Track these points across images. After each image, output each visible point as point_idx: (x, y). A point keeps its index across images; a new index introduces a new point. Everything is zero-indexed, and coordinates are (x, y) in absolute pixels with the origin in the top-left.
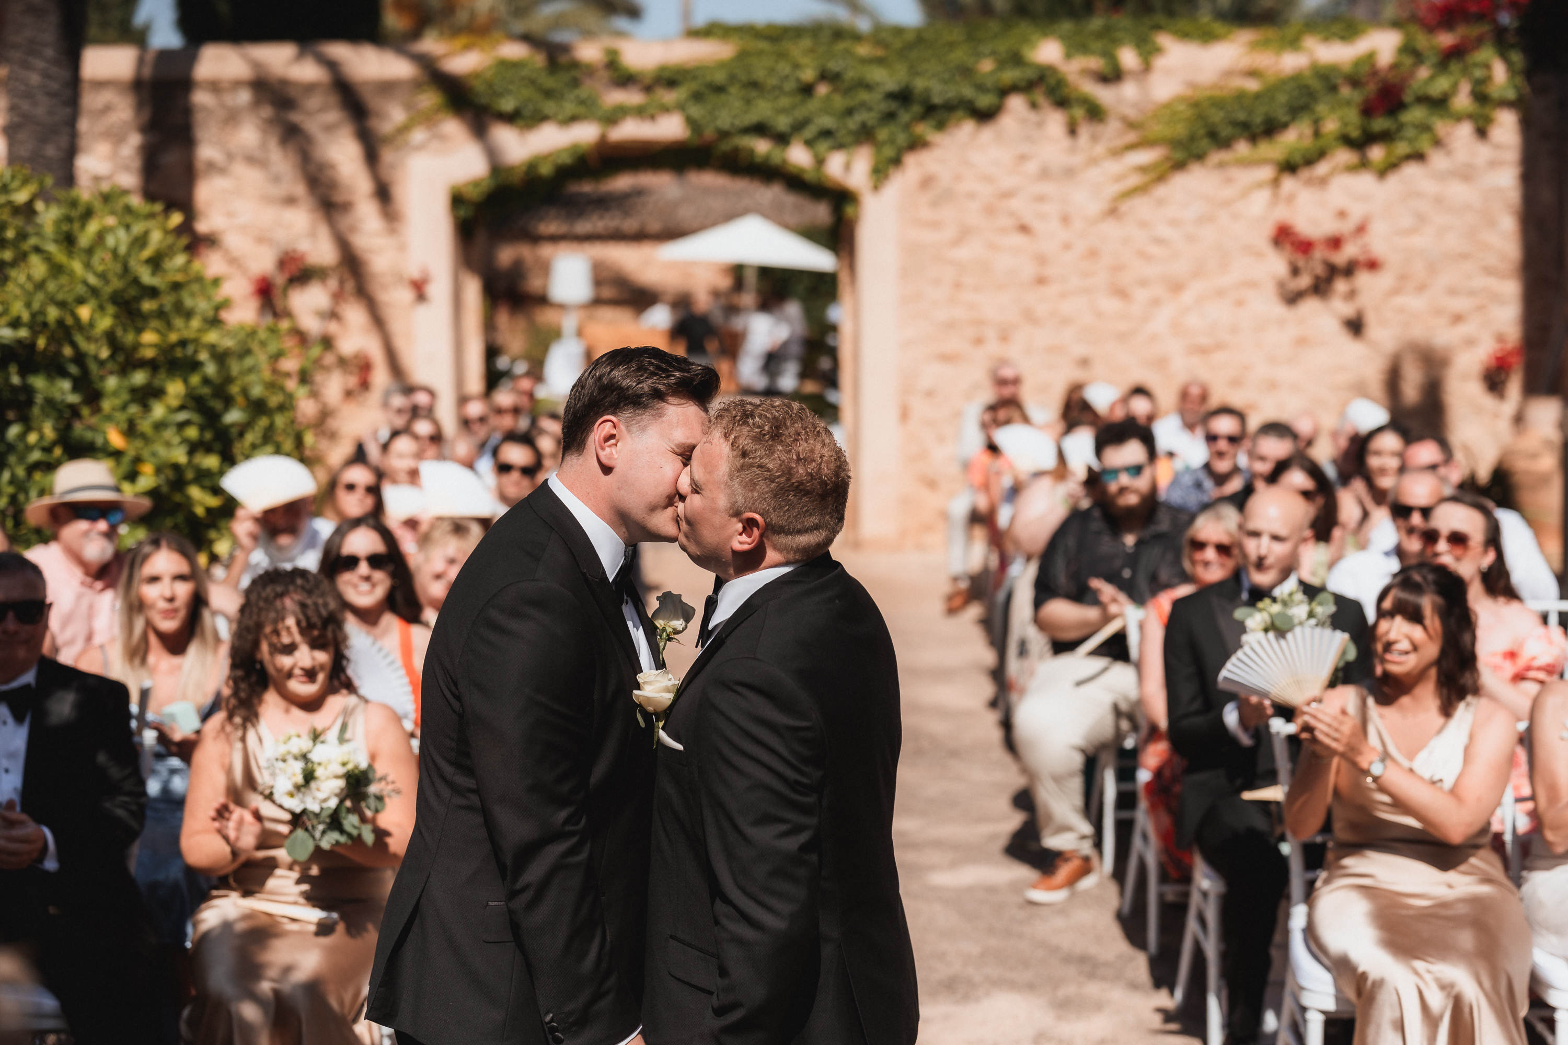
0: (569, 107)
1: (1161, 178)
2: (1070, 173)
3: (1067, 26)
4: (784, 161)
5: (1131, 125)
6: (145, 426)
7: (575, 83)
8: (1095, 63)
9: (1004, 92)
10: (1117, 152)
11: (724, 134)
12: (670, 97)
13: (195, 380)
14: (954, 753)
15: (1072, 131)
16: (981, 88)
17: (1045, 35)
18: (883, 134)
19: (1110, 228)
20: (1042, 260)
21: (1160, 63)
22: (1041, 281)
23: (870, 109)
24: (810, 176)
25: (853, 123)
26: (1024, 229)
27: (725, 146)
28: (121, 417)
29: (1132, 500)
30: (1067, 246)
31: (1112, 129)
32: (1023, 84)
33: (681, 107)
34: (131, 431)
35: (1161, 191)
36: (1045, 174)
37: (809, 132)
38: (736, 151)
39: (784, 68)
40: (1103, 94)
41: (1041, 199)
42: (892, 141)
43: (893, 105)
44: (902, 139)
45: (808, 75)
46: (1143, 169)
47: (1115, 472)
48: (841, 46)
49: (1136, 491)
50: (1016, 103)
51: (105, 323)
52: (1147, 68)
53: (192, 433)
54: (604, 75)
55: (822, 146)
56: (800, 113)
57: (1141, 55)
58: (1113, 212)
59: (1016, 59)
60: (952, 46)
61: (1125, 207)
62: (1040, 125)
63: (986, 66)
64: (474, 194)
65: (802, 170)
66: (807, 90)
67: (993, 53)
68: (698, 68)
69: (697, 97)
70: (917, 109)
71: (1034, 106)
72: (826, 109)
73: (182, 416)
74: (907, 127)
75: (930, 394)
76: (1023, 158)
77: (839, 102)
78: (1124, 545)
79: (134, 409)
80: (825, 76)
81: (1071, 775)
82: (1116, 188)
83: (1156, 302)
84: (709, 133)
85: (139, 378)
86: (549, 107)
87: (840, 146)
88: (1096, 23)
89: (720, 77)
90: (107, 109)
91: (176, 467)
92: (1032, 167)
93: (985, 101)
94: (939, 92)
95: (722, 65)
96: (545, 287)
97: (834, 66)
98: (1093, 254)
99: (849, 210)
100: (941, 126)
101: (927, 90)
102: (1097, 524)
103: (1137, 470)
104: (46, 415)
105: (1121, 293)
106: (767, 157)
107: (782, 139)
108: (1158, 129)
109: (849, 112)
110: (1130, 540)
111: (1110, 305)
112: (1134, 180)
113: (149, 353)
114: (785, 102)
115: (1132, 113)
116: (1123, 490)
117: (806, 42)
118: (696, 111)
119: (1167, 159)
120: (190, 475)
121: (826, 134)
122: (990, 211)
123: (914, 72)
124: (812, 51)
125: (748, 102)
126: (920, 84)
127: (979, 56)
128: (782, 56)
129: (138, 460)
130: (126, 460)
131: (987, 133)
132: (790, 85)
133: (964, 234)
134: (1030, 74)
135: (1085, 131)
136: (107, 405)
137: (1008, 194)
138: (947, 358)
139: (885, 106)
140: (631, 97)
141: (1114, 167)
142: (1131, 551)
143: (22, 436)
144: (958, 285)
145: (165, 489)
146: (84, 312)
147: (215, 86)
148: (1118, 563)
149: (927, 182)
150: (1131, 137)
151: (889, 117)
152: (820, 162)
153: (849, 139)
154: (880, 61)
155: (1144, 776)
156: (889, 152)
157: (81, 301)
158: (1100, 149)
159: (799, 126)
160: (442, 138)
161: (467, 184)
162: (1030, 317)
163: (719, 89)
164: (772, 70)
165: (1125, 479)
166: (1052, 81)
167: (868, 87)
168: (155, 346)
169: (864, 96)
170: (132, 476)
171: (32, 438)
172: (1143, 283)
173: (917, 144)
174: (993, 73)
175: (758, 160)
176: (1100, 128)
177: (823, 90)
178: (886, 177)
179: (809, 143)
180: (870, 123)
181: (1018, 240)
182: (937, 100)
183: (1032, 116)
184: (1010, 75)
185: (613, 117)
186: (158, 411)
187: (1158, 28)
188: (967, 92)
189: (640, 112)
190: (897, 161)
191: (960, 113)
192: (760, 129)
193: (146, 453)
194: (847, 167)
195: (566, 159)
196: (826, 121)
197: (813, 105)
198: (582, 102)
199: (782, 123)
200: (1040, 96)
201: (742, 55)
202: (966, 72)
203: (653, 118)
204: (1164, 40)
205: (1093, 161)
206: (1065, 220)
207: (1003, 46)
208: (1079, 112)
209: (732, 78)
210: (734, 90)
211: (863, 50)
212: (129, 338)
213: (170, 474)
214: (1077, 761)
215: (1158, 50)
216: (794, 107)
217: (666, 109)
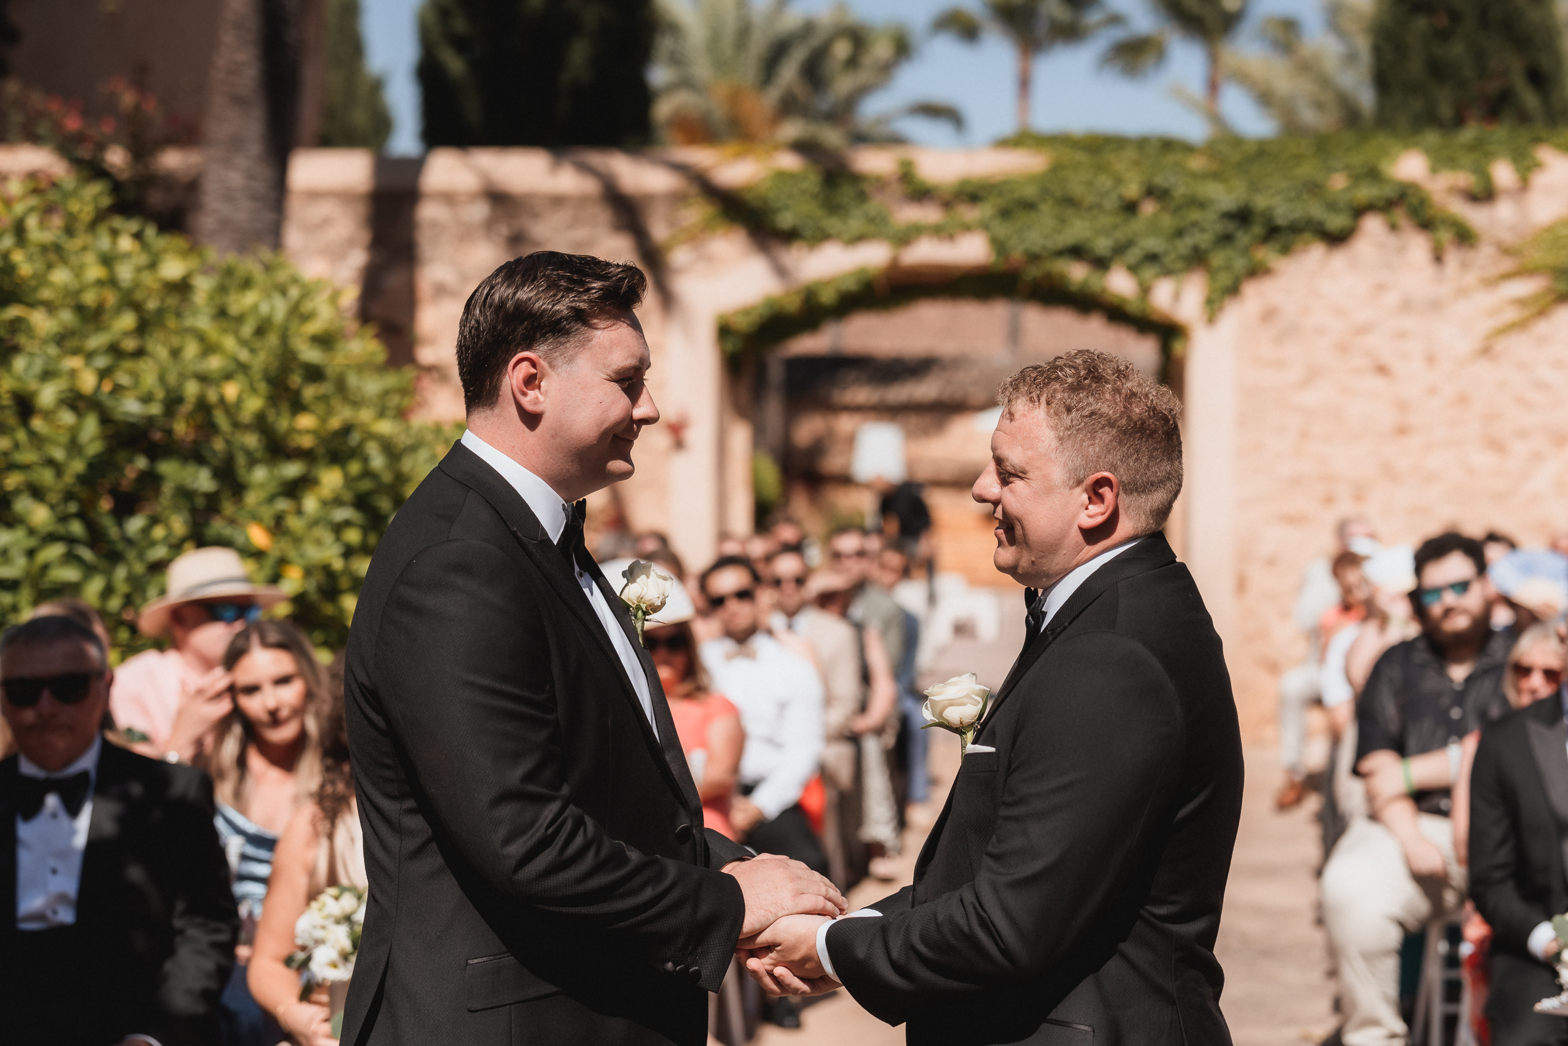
0: (855, 224)
1: (1542, 313)
2: (1435, 306)
3: (1432, 137)
4: (1104, 290)
5: (1506, 251)
6: (294, 523)
7: (862, 197)
8: (1464, 179)
9: (1359, 211)
10: (1492, 282)
11: (1034, 258)
12: (971, 214)
13: (355, 467)
14: (1268, 953)
15: (1438, 258)
16: (1332, 207)
17: (1407, 146)
18: (1218, 259)
19: (1484, 371)
20: (1403, 406)
21: (1539, 180)
22: (1402, 431)
23: (1203, 230)
24: (1133, 307)
25: (1184, 245)
26: (1382, 370)
27: (1034, 272)
28: (267, 513)
29: (1460, 623)
30: (1432, 391)
31: (1484, 256)
32: (1381, 203)
33: (984, 226)
34: (278, 527)
35: (1542, 327)
36: (1406, 306)
37: (1134, 254)
38: (1048, 276)
39: (1104, 181)
40: (1475, 216)
41: (1402, 335)
42: (1228, 267)
43: (1231, 226)
44: (1240, 264)
45: (1132, 190)
46: (1521, 302)
47: (1437, 591)
48: (1170, 159)
49: (1465, 611)
50: (1373, 225)
51: (254, 404)
52: (1524, 185)
53: (353, 536)
54: (897, 189)
55: (1148, 273)
56: (1120, 235)
57: (1517, 170)
58: (1486, 351)
59: (1373, 174)
60: (1298, 159)
61: (1501, 345)
62: (1401, 250)
63: (1338, 182)
64: (743, 324)
65: (1124, 301)
66: (1130, 208)
67: (1347, 168)
68: (1005, 183)
69: (1005, 214)
70: (1258, 229)
71: (1394, 227)
72: (1153, 228)
73: (342, 514)
74: (1246, 251)
75: (1271, 562)
76: (1381, 288)
77: (1168, 221)
78: (1451, 680)
79: (283, 504)
80: (1153, 192)
81: (1385, 953)
82: (1487, 325)
83: (1537, 457)
84: (1017, 254)
85: (292, 470)
86: (832, 223)
87: (1168, 272)
88: (1469, 133)
89: (1030, 192)
90: (325, 223)
91: (327, 569)
92: (1391, 298)
93: (1336, 222)
94: (1284, 212)
95: (1033, 179)
96: (848, 466)
97: (1159, 180)
98: (1463, 400)
99: (1178, 347)
100: (1286, 250)
101: (1270, 209)
102: (1421, 655)
103: (1463, 587)
104: (176, 508)
105: (1496, 445)
106: (1085, 284)
107: (1101, 264)
108: (1537, 256)
109: (1179, 233)
110: (1459, 672)
111: (1484, 459)
112: (1511, 314)
113: (307, 442)
114: (1105, 220)
115: (1508, 238)
116: (1448, 612)
117: (1130, 154)
118: (1002, 230)
119: (1549, 291)
120: (344, 583)
121: (1152, 258)
122: (1342, 348)
123: (1254, 187)
124: (1137, 163)
125: (1063, 221)
126: (1261, 202)
127: (1331, 170)
128: (1102, 168)
129: (283, 562)
130: (269, 563)
131: (1339, 259)
132: (1111, 203)
133: (1312, 376)
134: (1388, 191)
135: (1453, 258)
136: (252, 498)
137: (1362, 330)
138: (1293, 520)
139: (1219, 227)
140: (929, 214)
141: (1487, 299)
142: (1458, 688)
143: (146, 531)
144: (1304, 435)
145: (314, 597)
146: (231, 391)
147: (449, 198)
148: (1445, 701)
149: (1269, 315)
150: (1508, 264)
151: (1226, 239)
152: (1145, 290)
153: (1179, 265)
154: (1216, 176)
155: (1466, 949)
156: (1224, 279)
157: (228, 376)
158: (1471, 278)
159: (1120, 249)
160: (709, 259)
161: (736, 313)
162: (1389, 473)
163: (1029, 206)
164: (1090, 184)
165: (1450, 598)
166: (1415, 201)
167: (1199, 204)
168: (314, 432)
169: (1195, 215)
170: (275, 579)
171: (159, 532)
172: (1522, 434)
173: (1256, 271)
174: (1347, 190)
175: (1074, 288)
176: (1471, 255)
177: (1149, 208)
178: (1221, 309)
179: (1133, 269)
180: (1203, 246)
181: (1376, 383)
182: (1281, 221)
183: (1392, 240)
184: (1365, 193)
185: (905, 238)
186: (310, 504)
187: (1538, 140)
188: (1316, 211)
189: (940, 232)
190: (1233, 290)
191: (1307, 236)
192: (1077, 252)
193: (292, 554)
194: (1177, 296)
195: (851, 285)
196: (1152, 244)
197: (1136, 225)
198: (872, 220)
199: (1102, 245)
200: (1400, 216)
201: (1056, 169)
202: (1315, 188)
203: (951, 237)
204: (1546, 154)
205: (1462, 292)
206: (1431, 360)
207: (1357, 159)
208: (1445, 236)
209: (1045, 192)
210: (1046, 208)
211: (1196, 163)
212: (283, 423)
213: (319, 577)
214: (1394, 937)
215: (1538, 165)
216: (1115, 227)
217: (967, 228)
